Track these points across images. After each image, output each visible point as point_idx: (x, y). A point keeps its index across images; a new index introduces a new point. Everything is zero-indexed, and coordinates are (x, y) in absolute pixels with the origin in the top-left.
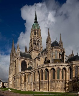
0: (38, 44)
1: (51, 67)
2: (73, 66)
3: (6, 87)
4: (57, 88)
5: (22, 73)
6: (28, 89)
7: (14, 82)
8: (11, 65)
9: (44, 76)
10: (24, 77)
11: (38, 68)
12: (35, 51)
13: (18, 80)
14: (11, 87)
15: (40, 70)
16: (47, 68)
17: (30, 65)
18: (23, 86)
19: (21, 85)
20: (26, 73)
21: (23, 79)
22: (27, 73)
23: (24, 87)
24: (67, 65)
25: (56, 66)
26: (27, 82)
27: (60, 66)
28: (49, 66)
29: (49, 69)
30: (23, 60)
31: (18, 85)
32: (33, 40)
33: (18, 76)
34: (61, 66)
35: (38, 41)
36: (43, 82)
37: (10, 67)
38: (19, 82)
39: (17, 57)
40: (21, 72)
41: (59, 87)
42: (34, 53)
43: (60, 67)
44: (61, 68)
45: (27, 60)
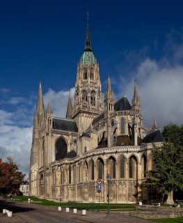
0: (93, 99)
1: (109, 155)
2: (149, 152)
3: (24, 194)
4: (120, 195)
5: (56, 164)
6: (67, 197)
7: (40, 182)
8: (35, 143)
9: (96, 173)
10: (60, 173)
11: (85, 156)
12: (85, 115)
13: (49, 180)
14: (34, 193)
15: (88, 160)
16: (101, 156)
17: (74, 147)
18: (59, 192)
19: (54, 190)
20: (63, 166)
21: (59, 177)
22: (66, 164)
23: (61, 193)
24: (138, 150)
25: (116, 152)
26: (65, 183)
27: (125, 152)
28: (104, 154)
29: (105, 158)
30: (59, 135)
31: (49, 191)
32: (81, 89)
33: (48, 171)
34: (127, 152)
35: (93, 91)
36: (94, 183)
37: (33, 147)
38: (51, 184)
39: (46, 130)
40: (55, 162)
41: (124, 192)
42: (83, 118)
43: (125, 154)
44: (128, 156)
45: (68, 135)
